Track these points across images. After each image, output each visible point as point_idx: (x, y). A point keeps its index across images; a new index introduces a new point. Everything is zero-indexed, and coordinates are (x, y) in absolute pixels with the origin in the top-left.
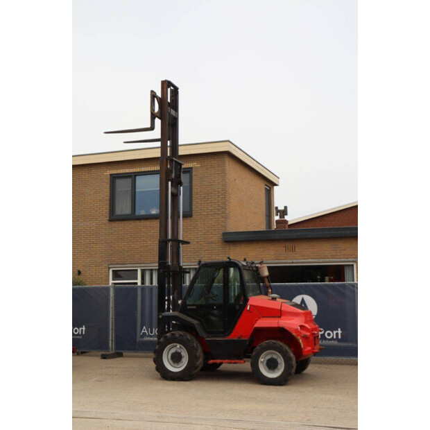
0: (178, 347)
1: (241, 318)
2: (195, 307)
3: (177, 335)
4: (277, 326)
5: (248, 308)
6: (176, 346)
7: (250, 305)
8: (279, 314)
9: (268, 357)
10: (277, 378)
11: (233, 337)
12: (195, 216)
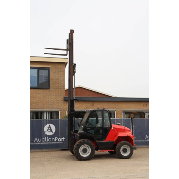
0: (86, 146)
1: (109, 133)
2: (90, 129)
3: (86, 141)
4: (127, 135)
5: (113, 129)
6: (85, 146)
7: (113, 128)
8: (124, 131)
9: (123, 148)
10: (128, 156)
11: (106, 140)
12: (51, 89)
